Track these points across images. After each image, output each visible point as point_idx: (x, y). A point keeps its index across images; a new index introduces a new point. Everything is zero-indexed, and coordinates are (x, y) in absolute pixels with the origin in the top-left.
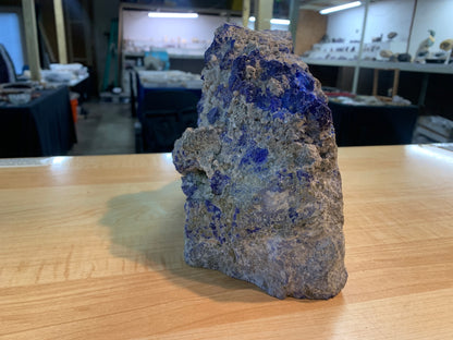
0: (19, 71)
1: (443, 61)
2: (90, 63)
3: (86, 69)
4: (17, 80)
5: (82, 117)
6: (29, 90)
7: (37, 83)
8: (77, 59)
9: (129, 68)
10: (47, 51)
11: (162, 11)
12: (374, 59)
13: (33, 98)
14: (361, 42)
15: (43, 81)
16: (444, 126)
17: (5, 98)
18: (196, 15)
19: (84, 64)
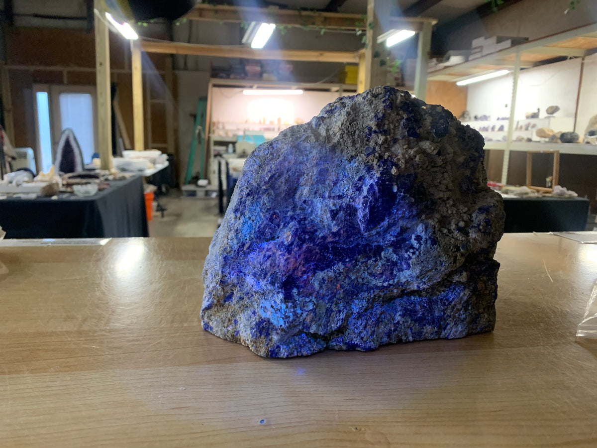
0: (87, 159)
2: (171, 150)
3: (165, 156)
4: (84, 169)
5: (159, 214)
6: (97, 181)
7: (107, 172)
8: (155, 145)
9: (218, 155)
10: (121, 136)
11: (258, 88)
12: (529, 140)
13: (100, 190)
14: (510, 119)
15: (113, 170)
17: (69, 189)
18: (301, 92)
19: (164, 151)
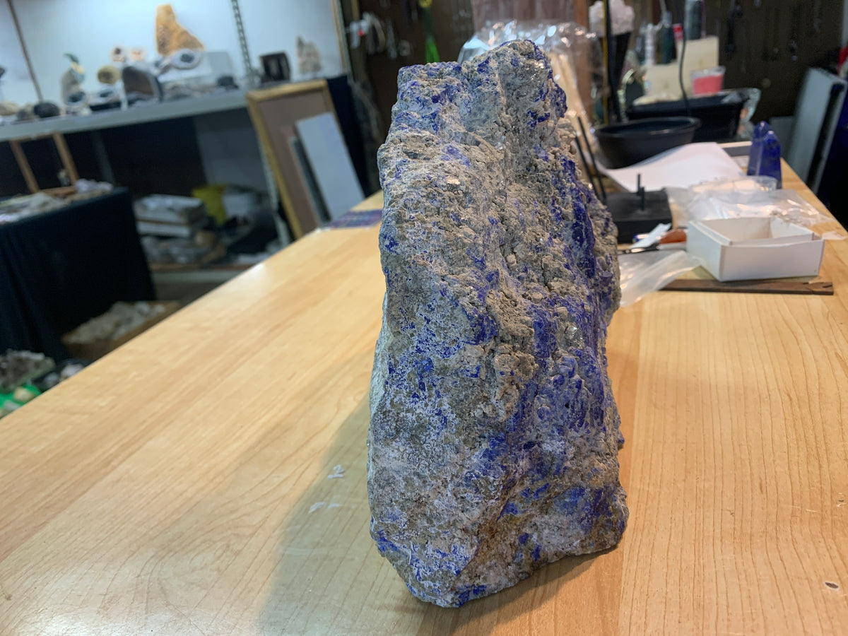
1: (117, 105)
16: (171, 209)
